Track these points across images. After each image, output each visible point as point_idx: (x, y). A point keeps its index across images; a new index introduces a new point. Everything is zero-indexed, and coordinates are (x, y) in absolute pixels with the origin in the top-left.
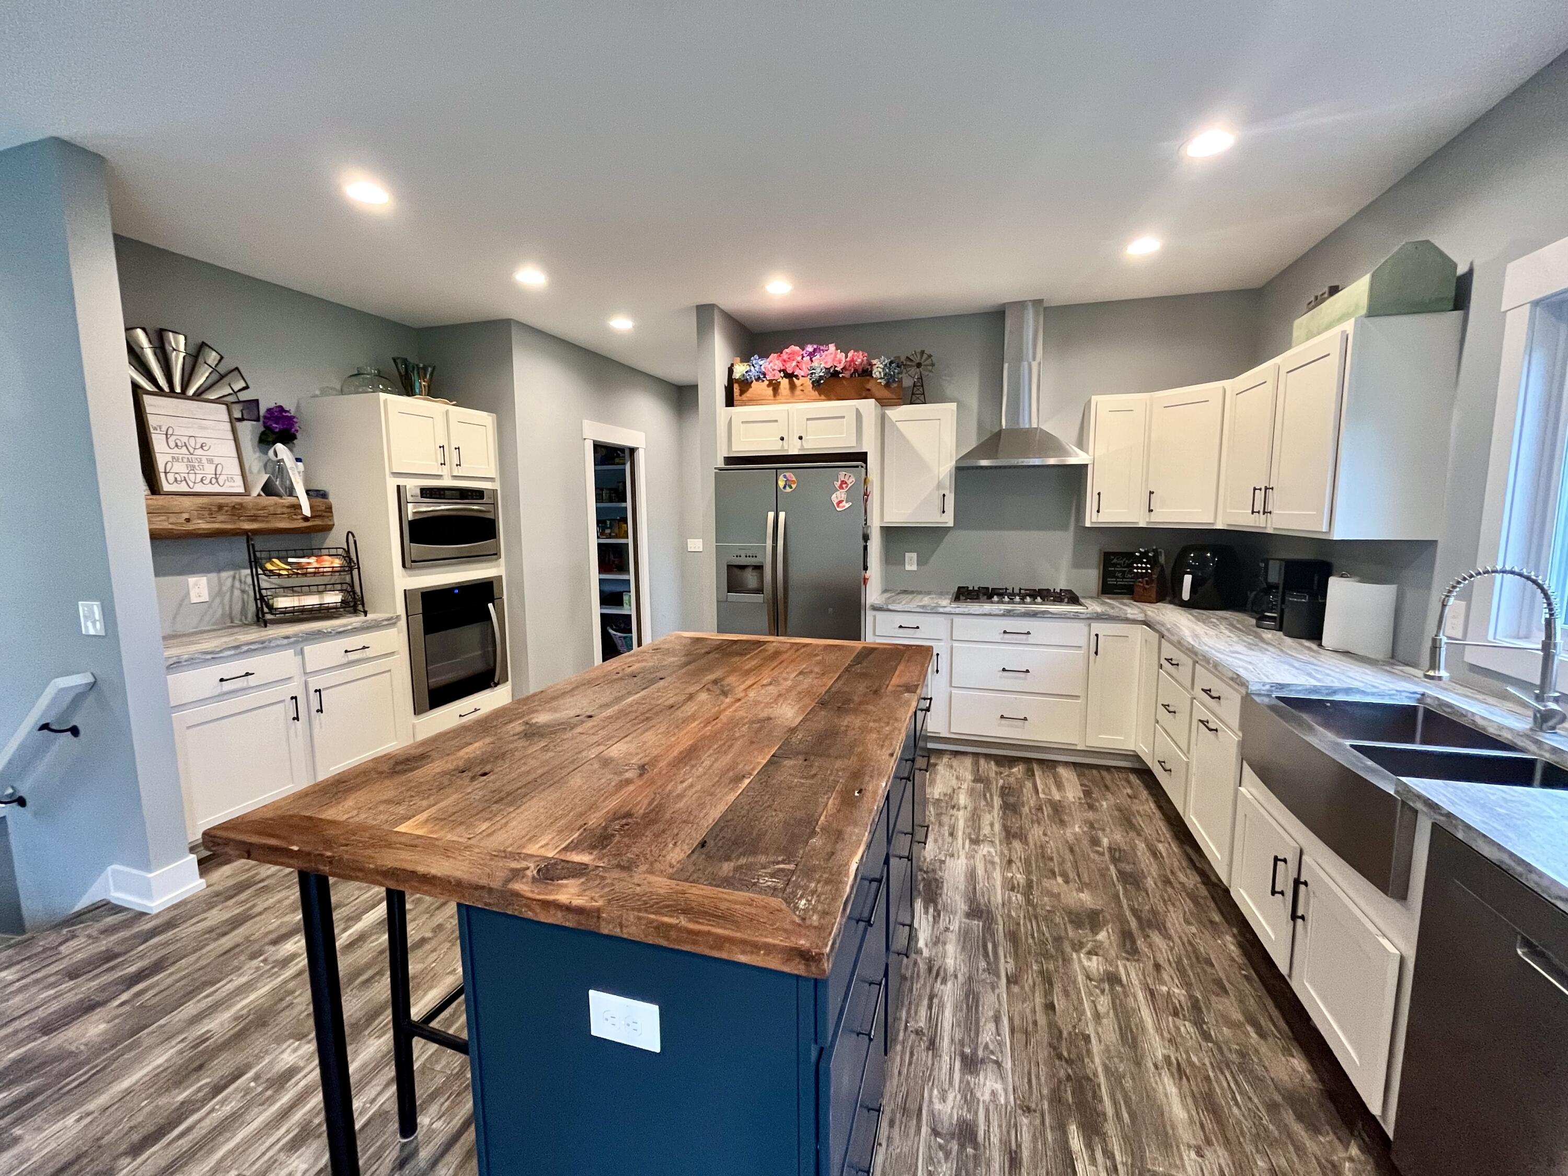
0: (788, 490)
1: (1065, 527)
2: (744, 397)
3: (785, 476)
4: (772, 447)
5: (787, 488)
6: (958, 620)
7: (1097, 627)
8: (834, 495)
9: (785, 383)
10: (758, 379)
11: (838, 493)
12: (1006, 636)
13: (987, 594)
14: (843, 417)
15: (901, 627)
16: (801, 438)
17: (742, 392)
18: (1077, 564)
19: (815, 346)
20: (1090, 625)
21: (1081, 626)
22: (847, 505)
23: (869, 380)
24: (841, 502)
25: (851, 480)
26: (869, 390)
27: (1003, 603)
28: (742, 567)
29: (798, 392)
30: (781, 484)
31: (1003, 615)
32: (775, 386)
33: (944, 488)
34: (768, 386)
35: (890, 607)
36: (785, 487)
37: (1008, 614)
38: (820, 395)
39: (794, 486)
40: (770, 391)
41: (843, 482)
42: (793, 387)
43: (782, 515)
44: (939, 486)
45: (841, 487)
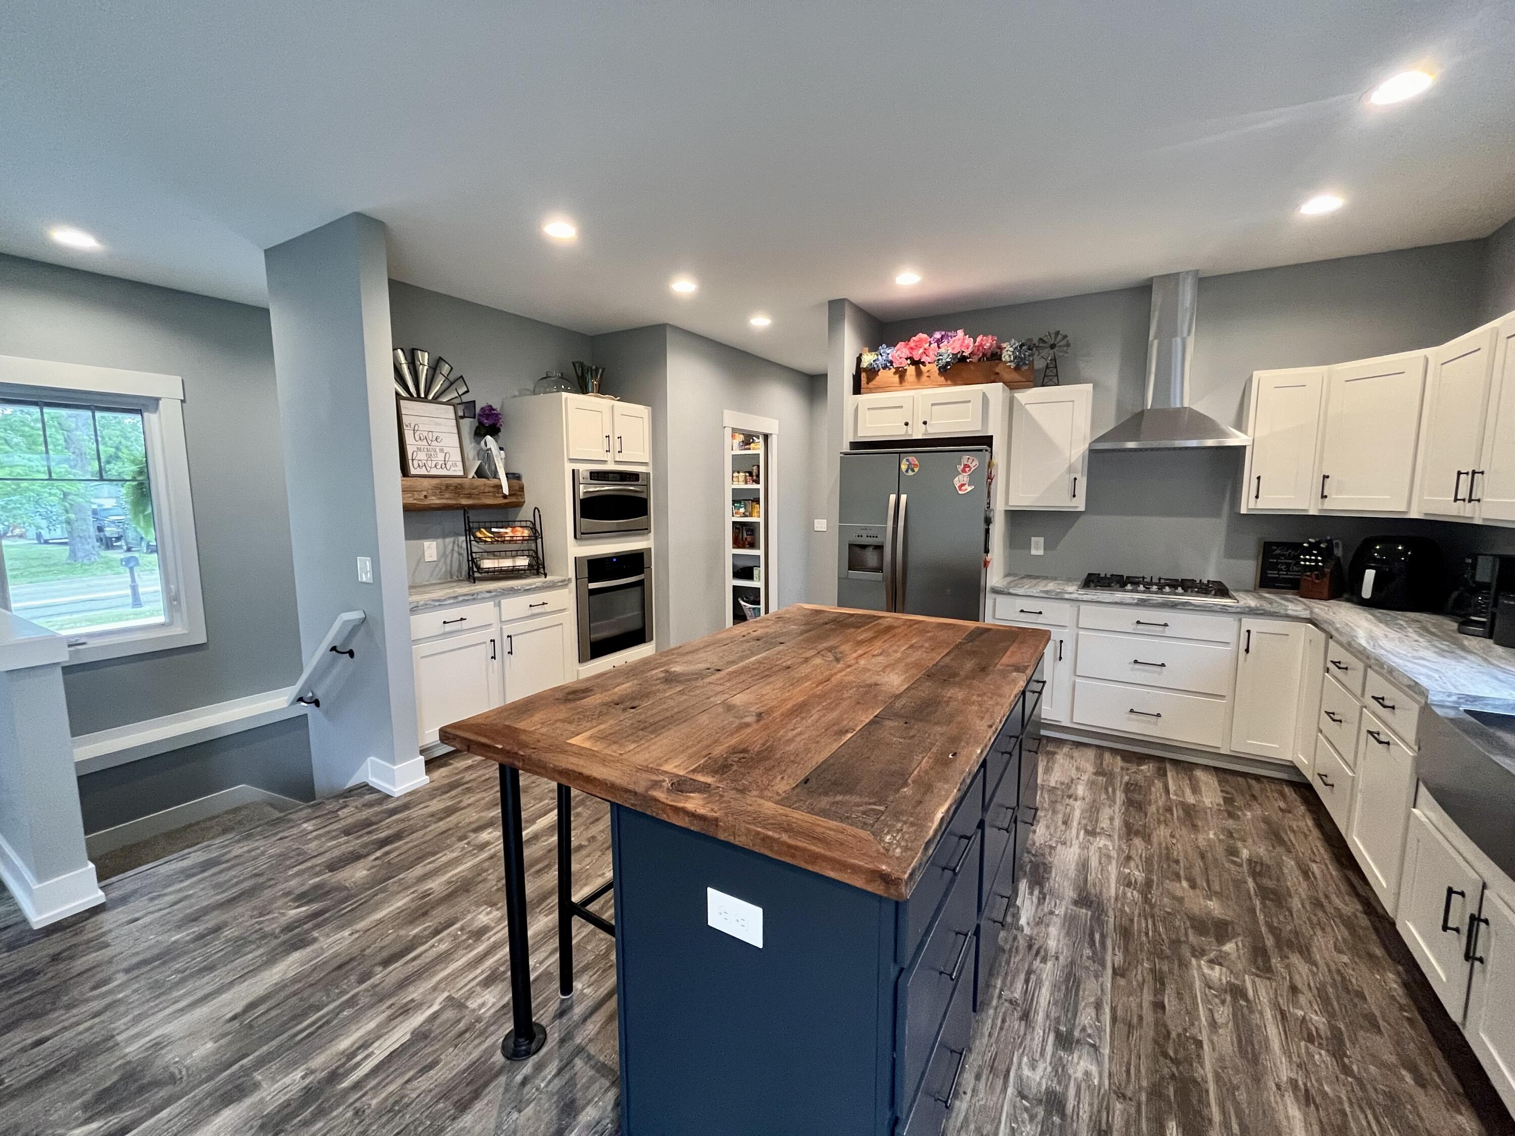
0: (910, 473)
1: (1217, 514)
2: (871, 385)
3: (908, 460)
4: (896, 432)
5: (910, 471)
6: (1083, 607)
7: (1249, 623)
8: (957, 479)
9: (911, 370)
10: (885, 367)
11: (960, 476)
12: (1140, 626)
13: (1119, 582)
14: (969, 401)
15: (1022, 611)
16: (925, 423)
17: (869, 380)
18: (1231, 552)
19: (943, 333)
20: (1240, 620)
21: (1230, 622)
22: (969, 489)
23: (997, 365)
24: (963, 485)
25: (974, 464)
26: (998, 374)
27: (1137, 592)
28: (864, 547)
29: (924, 378)
30: (904, 467)
31: (1137, 605)
32: (901, 373)
33: (1076, 472)
34: (895, 373)
35: (1011, 591)
36: (907, 471)
37: (1142, 603)
38: (946, 380)
39: (916, 470)
40: (896, 378)
41: (966, 466)
42: (919, 373)
43: (904, 497)
44: (1071, 469)
45: (964, 471)
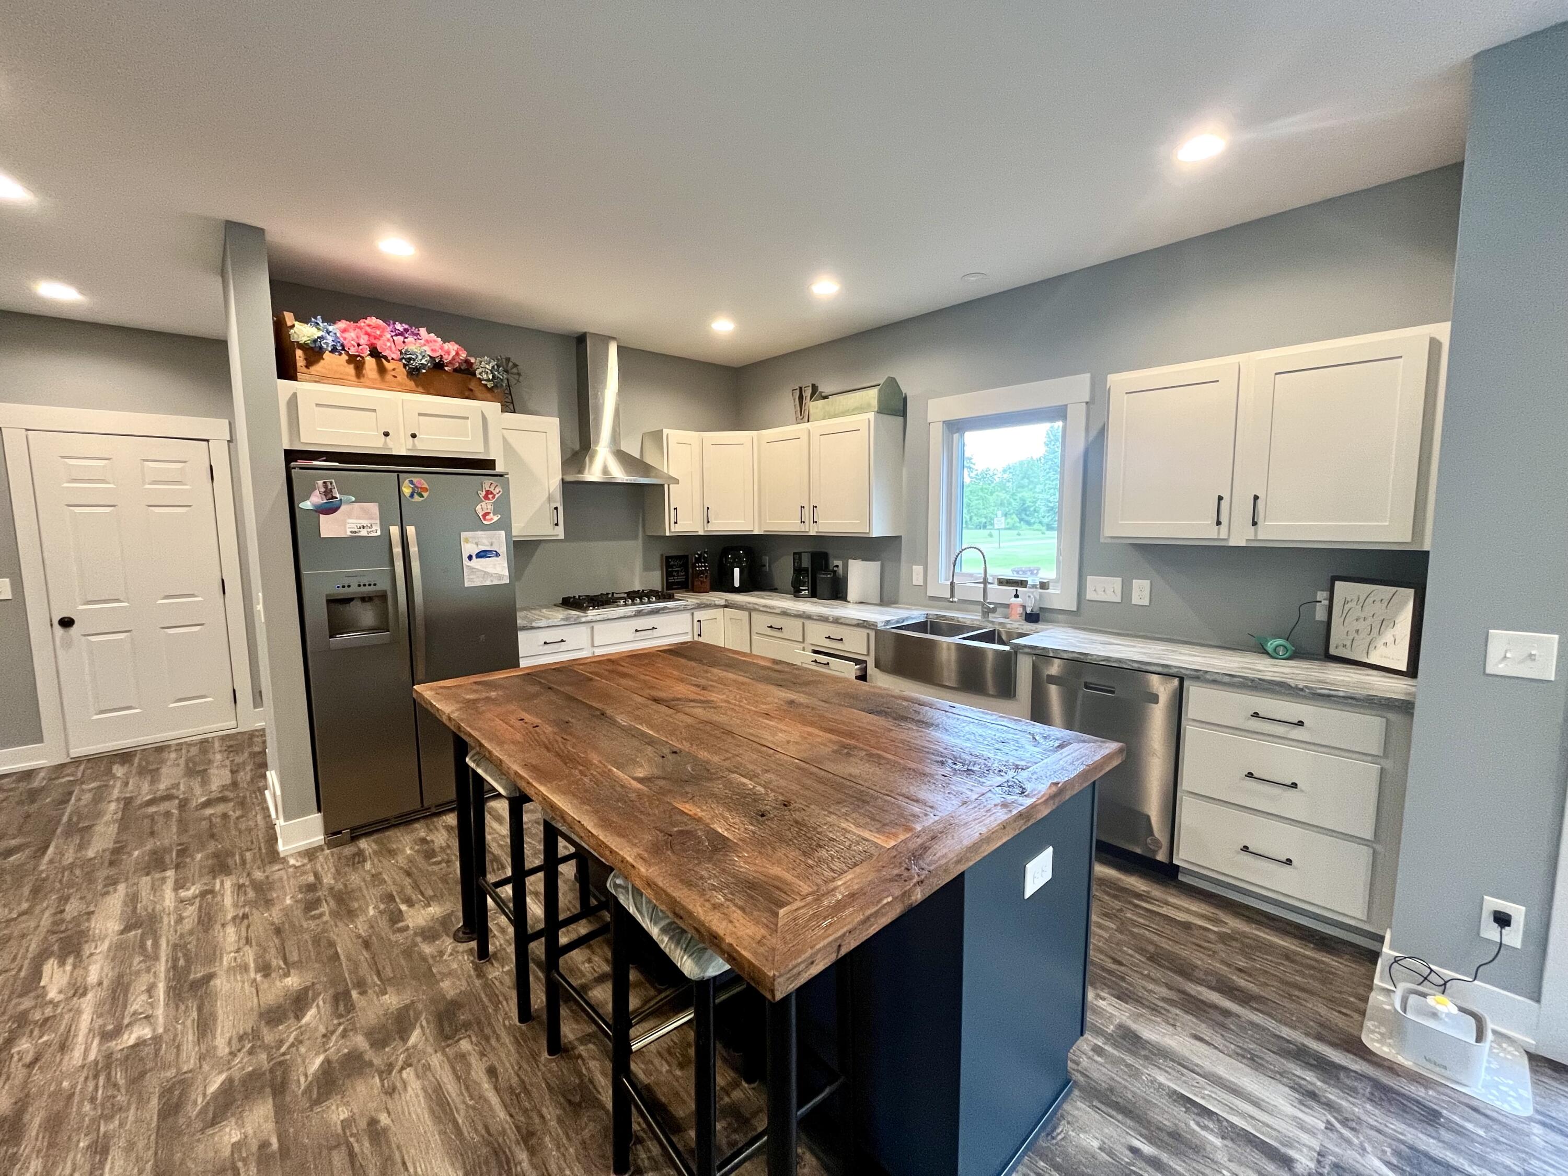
0: (417, 498)
1: (635, 537)
2: (314, 369)
3: (411, 482)
4: (372, 444)
5: (416, 496)
6: (597, 627)
7: (699, 615)
8: (479, 507)
9: (370, 362)
10: (334, 350)
11: (483, 504)
12: (638, 633)
14: (468, 418)
15: (545, 643)
16: (414, 436)
17: (309, 363)
19: (406, 326)
20: (693, 614)
21: (687, 616)
22: (496, 518)
23: (470, 380)
24: (487, 514)
25: (497, 490)
26: (471, 390)
27: (635, 604)
28: (347, 601)
29: (389, 377)
30: (406, 491)
31: (635, 616)
32: (356, 362)
33: (555, 502)
34: (349, 362)
35: (534, 624)
36: (412, 496)
37: (639, 614)
38: (417, 386)
39: (425, 495)
40: (351, 369)
41: (488, 492)
42: (382, 370)
43: (411, 530)
44: (550, 499)
45: (486, 497)
